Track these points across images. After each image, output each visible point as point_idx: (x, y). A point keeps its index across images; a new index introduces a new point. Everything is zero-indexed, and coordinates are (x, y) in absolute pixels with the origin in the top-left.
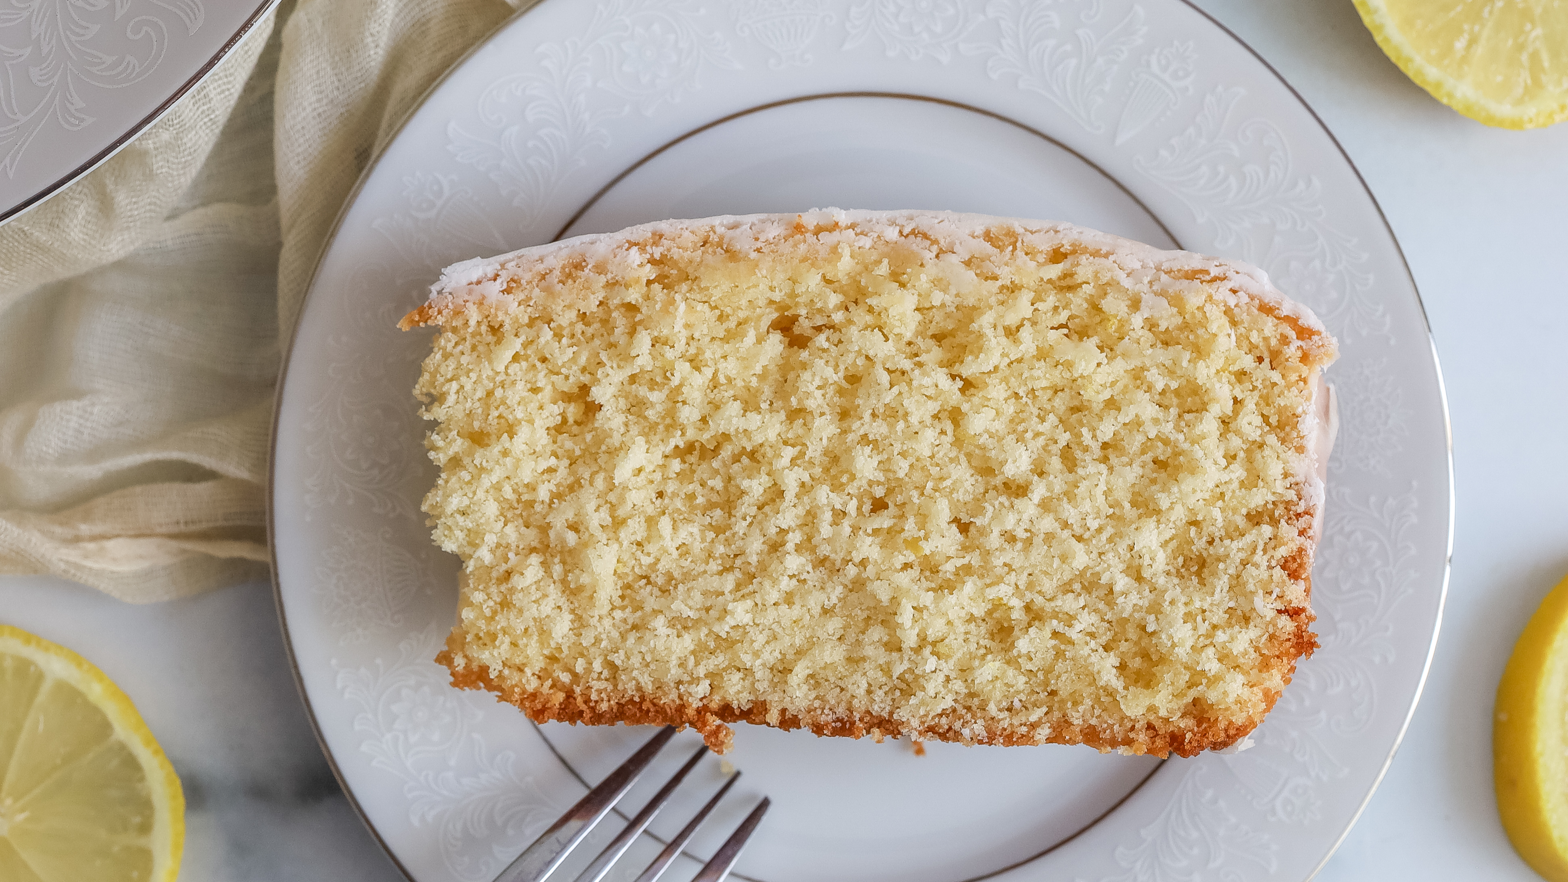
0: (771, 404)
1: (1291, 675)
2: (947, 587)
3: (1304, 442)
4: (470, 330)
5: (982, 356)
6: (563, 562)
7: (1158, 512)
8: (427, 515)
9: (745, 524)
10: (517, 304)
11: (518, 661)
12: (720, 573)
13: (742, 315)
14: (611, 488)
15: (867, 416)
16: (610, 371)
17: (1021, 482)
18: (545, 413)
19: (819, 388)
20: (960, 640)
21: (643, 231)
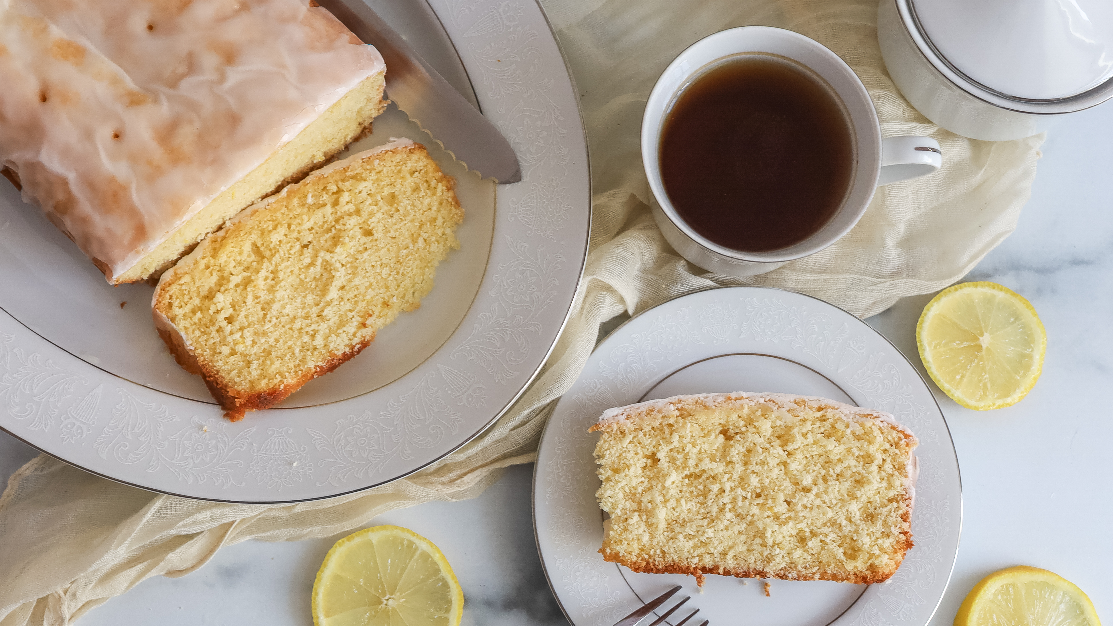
0: (720, 460)
1: (905, 557)
2: (783, 524)
3: (908, 474)
4: (613, 432)
5: (794, 443)
6: (647, 515)
7: (857, 498)
8: (597, 498)
9: (711, 501)
10: (630, 423)
11: (630, 550)
12: (702, 519)
13: (710, 428)
14: (664, 487)
15: (754, 464)
16: (664, 447)
17: (809, 488)
18: (640, 462)
19: (737, 454)
20: (788, 542)
21: (674, 399)
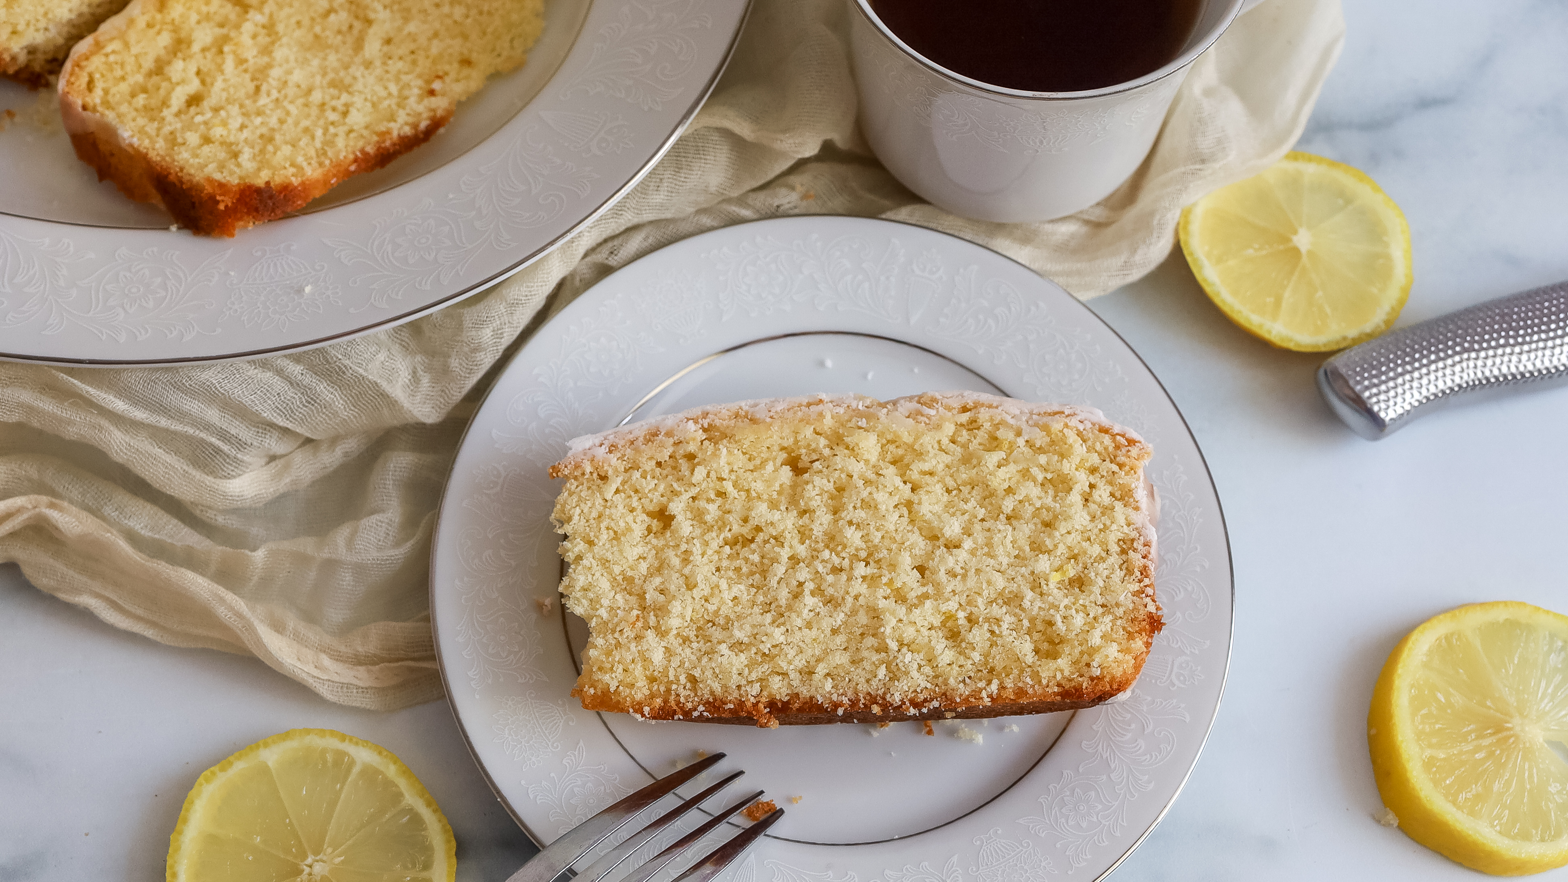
0: (787, 508)
1: (1150, 647)
2: (914, 606)
3: (1139, 504)
4: (586, 477)
6: (656, 616)
7: (1048, 550)
8: (562, 595)
9: (776, 581)
10: (616, 459)
11: (628, 680)
12: (761, 613)
13: (764, 456)
15: (851, 508)
16: (680, 494)
17: (956, 541)
18: (639, 524)
19: (818, 495)
20: (927, 639)
